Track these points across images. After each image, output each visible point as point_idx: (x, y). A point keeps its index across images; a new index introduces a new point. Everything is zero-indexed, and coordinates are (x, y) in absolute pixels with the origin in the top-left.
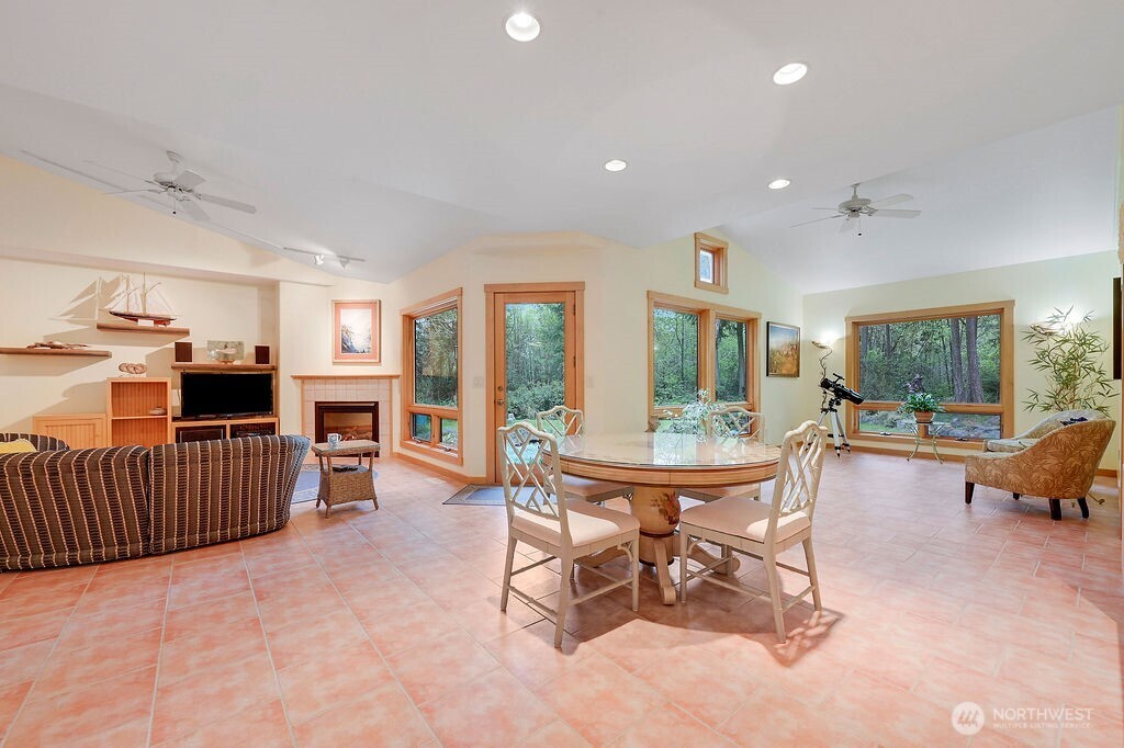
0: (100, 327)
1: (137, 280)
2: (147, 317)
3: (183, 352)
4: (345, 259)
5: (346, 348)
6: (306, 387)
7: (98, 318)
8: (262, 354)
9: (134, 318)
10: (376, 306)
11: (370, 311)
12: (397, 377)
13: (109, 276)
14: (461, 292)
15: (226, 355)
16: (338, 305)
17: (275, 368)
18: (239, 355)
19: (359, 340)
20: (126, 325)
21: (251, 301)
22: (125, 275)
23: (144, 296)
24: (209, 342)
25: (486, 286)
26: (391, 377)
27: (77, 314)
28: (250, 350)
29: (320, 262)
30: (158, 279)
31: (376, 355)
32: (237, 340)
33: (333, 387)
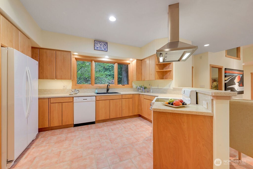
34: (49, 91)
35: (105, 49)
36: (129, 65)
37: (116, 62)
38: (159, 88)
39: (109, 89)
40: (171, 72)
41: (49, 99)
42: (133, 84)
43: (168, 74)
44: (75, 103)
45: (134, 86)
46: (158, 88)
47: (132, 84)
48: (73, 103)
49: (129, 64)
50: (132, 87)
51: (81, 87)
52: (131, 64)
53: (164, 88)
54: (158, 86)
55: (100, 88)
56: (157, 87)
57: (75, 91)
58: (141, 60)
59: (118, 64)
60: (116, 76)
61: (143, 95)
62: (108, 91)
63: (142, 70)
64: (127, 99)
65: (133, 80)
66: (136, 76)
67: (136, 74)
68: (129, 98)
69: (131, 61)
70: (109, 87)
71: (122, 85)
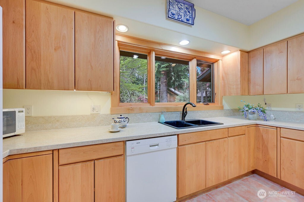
34: (57, 121)
35: (188, 20)
36: (215, 65)
37: (195, 58)
39: (186, 112)
41: (56, 153)
42: (224, 102)
44: (129, 159)
45: (227, 107)
47: (221, 103)
48: (125, 160)
49: (217, 61)
50: (222, 108)
51: (130, 110)
52: (220, 62)
54: (299, 107)
55: (168, 110)
57: (122, 119)
58: (248, 52)
59: (197, 61)
60: (194, 85)
61: (277, 127)
62: (185, 117)
63: (249, 72)
64: (237, 137)
65: (225, 95)
66: (240, 85)
67: (239, 80)
68: (240, 134)
69: (223, 56)
70: (186, 109)
71: (204, 104)
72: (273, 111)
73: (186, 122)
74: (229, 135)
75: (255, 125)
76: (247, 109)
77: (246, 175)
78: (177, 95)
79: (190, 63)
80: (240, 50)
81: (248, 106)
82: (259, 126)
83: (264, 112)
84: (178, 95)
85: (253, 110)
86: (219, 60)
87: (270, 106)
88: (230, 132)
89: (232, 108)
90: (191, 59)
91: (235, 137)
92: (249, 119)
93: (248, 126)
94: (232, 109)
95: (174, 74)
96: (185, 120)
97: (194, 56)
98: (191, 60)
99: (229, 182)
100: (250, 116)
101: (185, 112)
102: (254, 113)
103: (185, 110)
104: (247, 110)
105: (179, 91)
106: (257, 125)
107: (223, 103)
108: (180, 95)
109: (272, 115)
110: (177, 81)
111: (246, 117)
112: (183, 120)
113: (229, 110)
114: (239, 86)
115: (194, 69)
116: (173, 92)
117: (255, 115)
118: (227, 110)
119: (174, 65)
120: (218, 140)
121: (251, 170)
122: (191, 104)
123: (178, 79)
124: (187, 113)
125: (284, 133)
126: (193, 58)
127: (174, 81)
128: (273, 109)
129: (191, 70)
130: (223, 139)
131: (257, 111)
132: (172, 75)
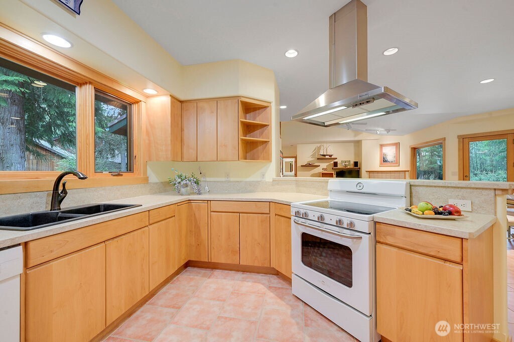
0: (318, 159)
1: (325, 145)
2: (328, 155)
3: (336, 164)
4: (388, 131)
5: (385, 161)
6: (371, 175)
7: (317, 157)
8: (356, 164)
9: (324, 156)
10: (397, 145)
11: (395, 147)
12: (408, 171)
13: (319, 145)
14: (444, 139)
15: (346, 165)
16: (382, 146)
17: (360, 168)
18: (349, 164)
19: (390, 158)
20: (323, 158)
21: (352, 147)
22: (322, 144)
23: (327, 149)
24: (342, 161)
25: (458, 136)
26: (405, 171)
27: (313, 156)
28: (352, 163)
29: (378, 133)
30: (330, 144)
31: (397, 162)
32: (348, 160)
33: (381, 175)
36: (135, 108)
38: (232, 179)
39: (65, 191)
40: (268, 146)
42: (149, 171)
43: (260, 148)
45: (153, 178)
46: (229, 182)
47: (145, 172)
49: (137, 102)
50: (146, 180)
52: (143, 105)
53: (248, 180)
54: (228, 176)
56: (223, 179)
58: (181, 102)
59: (96, 90)
60: (87, 136)
61: (208, 201)
62: (60, 202)
63: (182, 130)
64: (163, 222)
65: (150, 160)
66: (170, 146)
67: (169, 139)
68: (167, 217)
69: (148, 97)
70: (64, 185)
71: (112, 175)
72: (208, 182)
73: (63, 212)
74: (151, 222)
75: (187, 202)
76: (179, 180)
77: (177, 273)
78: (61, 157)
79: (78, 89)
80: (170, 96)
81: (180, 177)
82: (192, 201)
83: (198, 183)
84: (63, 158)
85: (186, 182)
86: (141, 101)
87: (205, 176)
88: (151, 217)
89: (163, 181)
90: (80, 81)
91: (160, 223)
92: (182, 195)
93: (179, 204)
94: (162, 183)
95: (49, 106)
96: (60, 209)
97: (88, 80)
98: (81, 85)
99: (152, 294)
100: (183, 190)
101: (60, 192)
102: (186, 185)
103: (61, 188)
104: (179, 182)
105: (64, 149)
106: (189, 201)
107: (148, 174)
108: (70, 158)
109: (207, 187)
110: (58, 126)
111: (179, 193)
112: (54, 210)
113: (157, 183)
114: (170, 148)
115: (87, 104)
116: (46, 150)
117: (188, 188)
118: (154, 184)
119: (41, 84)
120: (132, 234)
121: (183, 263)
122: (75, 174)
123: (63, 121)
124: (66, 193)
125: (215, 206)
126: (86, 83)
127: (49, 126)
128: (208, 179)
129: (80, 105)
130: (139, 231)
131: (190, 183)
132: (44, 109)
